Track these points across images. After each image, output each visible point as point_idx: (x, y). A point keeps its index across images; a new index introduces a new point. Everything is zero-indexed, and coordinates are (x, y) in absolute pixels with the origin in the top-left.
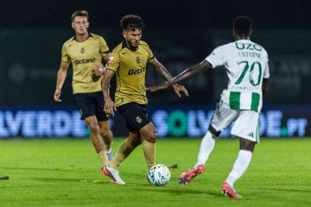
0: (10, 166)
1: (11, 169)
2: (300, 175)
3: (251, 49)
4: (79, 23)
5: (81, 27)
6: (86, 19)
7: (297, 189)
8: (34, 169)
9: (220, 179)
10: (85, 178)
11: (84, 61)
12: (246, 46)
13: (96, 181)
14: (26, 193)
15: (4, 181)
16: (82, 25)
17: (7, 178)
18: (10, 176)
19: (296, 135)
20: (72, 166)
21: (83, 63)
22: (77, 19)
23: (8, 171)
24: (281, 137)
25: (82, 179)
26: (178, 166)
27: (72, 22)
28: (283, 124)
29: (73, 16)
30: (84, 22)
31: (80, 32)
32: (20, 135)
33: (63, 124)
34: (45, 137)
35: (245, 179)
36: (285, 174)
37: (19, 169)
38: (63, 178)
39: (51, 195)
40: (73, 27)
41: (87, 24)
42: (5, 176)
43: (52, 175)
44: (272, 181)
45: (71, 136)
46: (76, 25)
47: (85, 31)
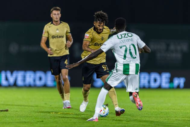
0: (9, 103)
1: (10, 105)
2: (180, 111)
3: (126, 37)
4: (55, 14)
5: (57, 17)
6: (59, 12)
7: (179, 119)
8: (23, 106)
9: (133, 113)
10: (53, 111)
11: (58, 37)
12: (123, 36)
13: (60, 113)
14: (18, 120)
15: (5, 112)
16: (57, 16)
17: (7, 111)
18: (9, 110)
19: (178, 87)
20: (46, 104)
21: (57, 38)
22: (54, 12)
23: (7, 106)
24: (170, 88)
25: (51, 112)
26: (108, 105)
27: (51, 13)
28: (171, 81)
29: (51, 10)
30: (58, 14)
31: (56, 20)
32: (15, 85)
33: (40, 79)
34: (30, 86)
35: (148, 113)
36: (172, 110)
37: (14, 105)
38: (41, 111)
39: (33, 121)
40: (51, 16)
41: (60, 15)
42: (6, 109)
43: (34, 109)
44: (164, 114)
45: (45, 86)
46: (54, 16)
47: (58, 19)
